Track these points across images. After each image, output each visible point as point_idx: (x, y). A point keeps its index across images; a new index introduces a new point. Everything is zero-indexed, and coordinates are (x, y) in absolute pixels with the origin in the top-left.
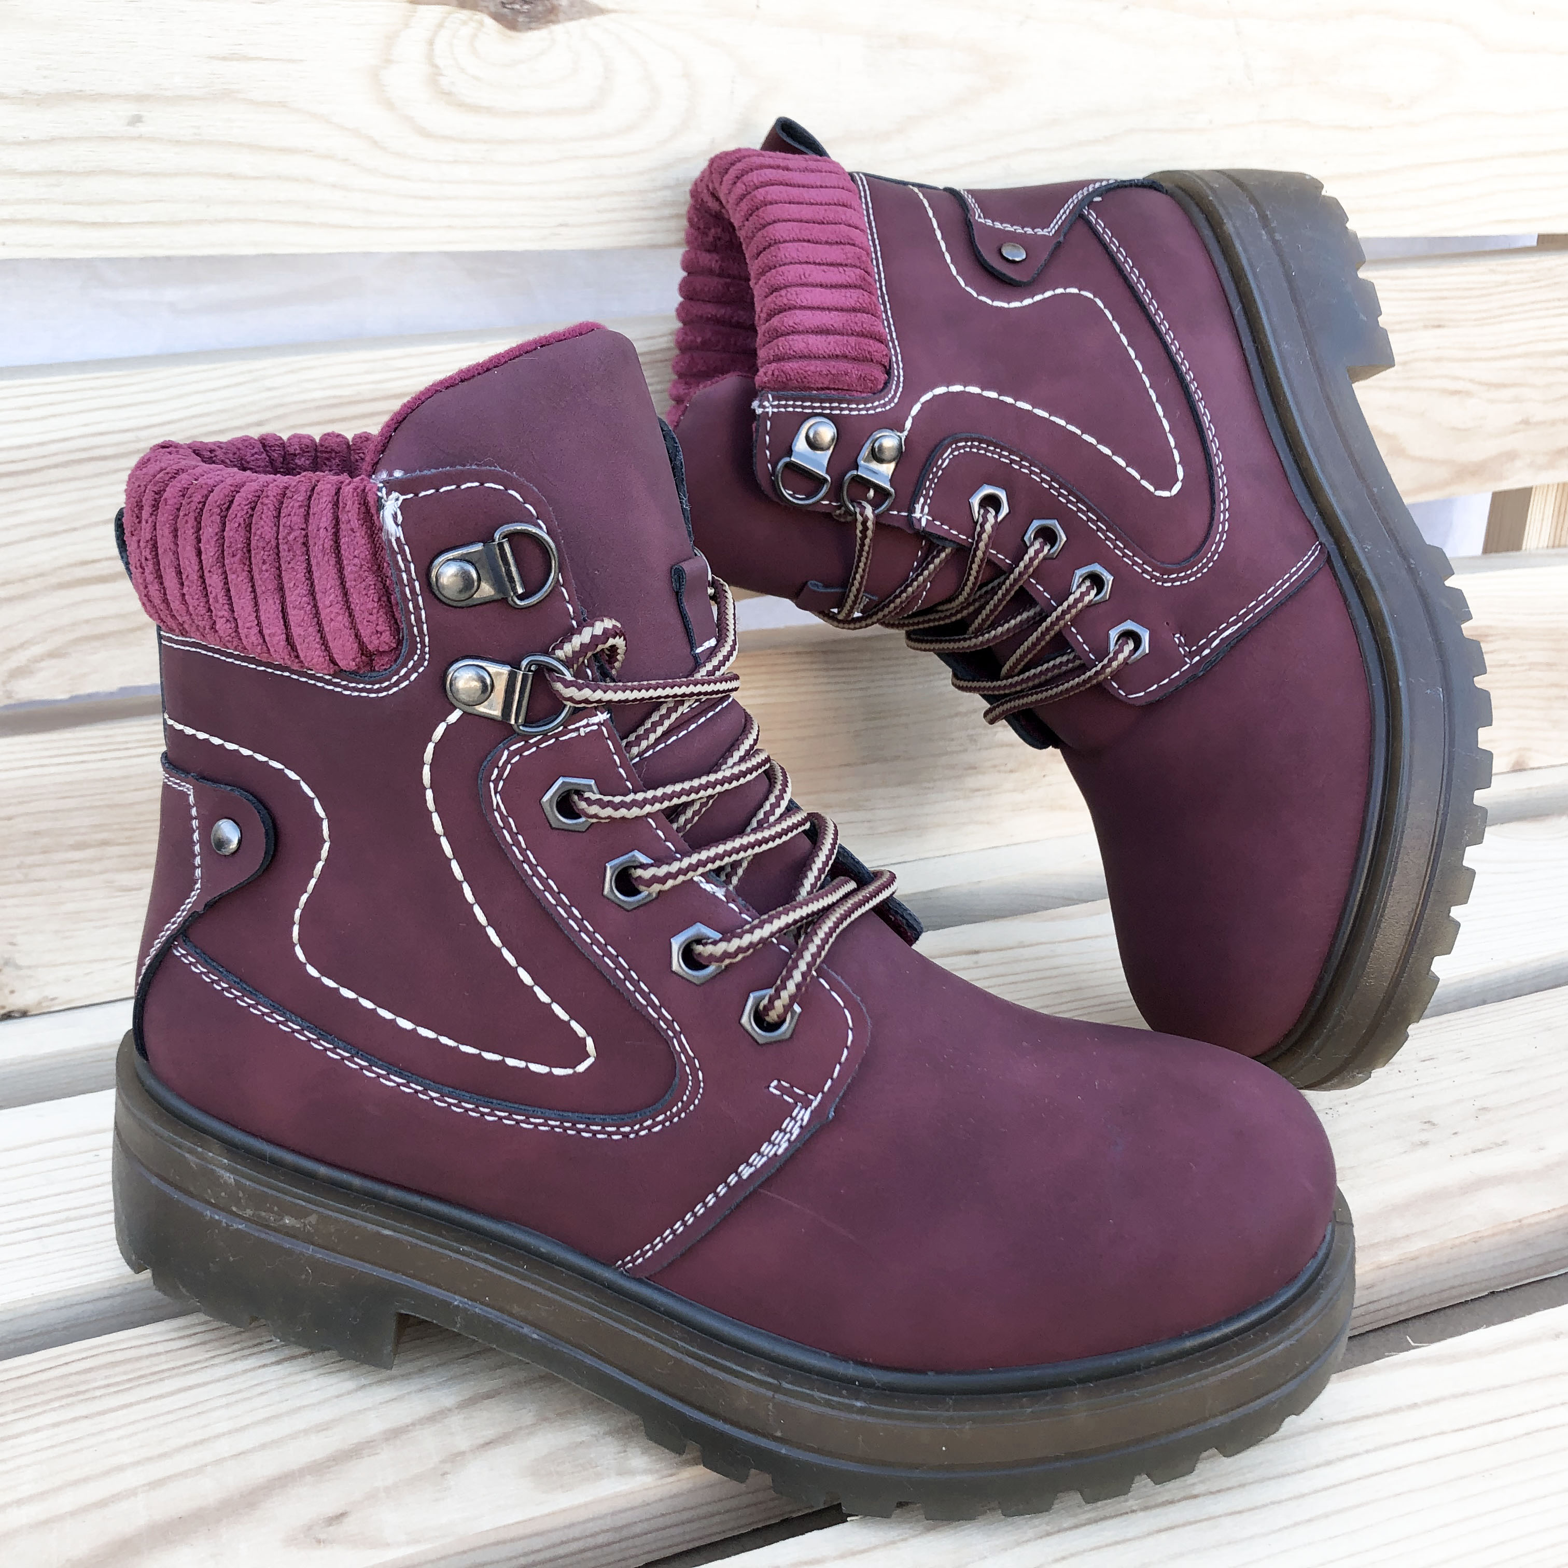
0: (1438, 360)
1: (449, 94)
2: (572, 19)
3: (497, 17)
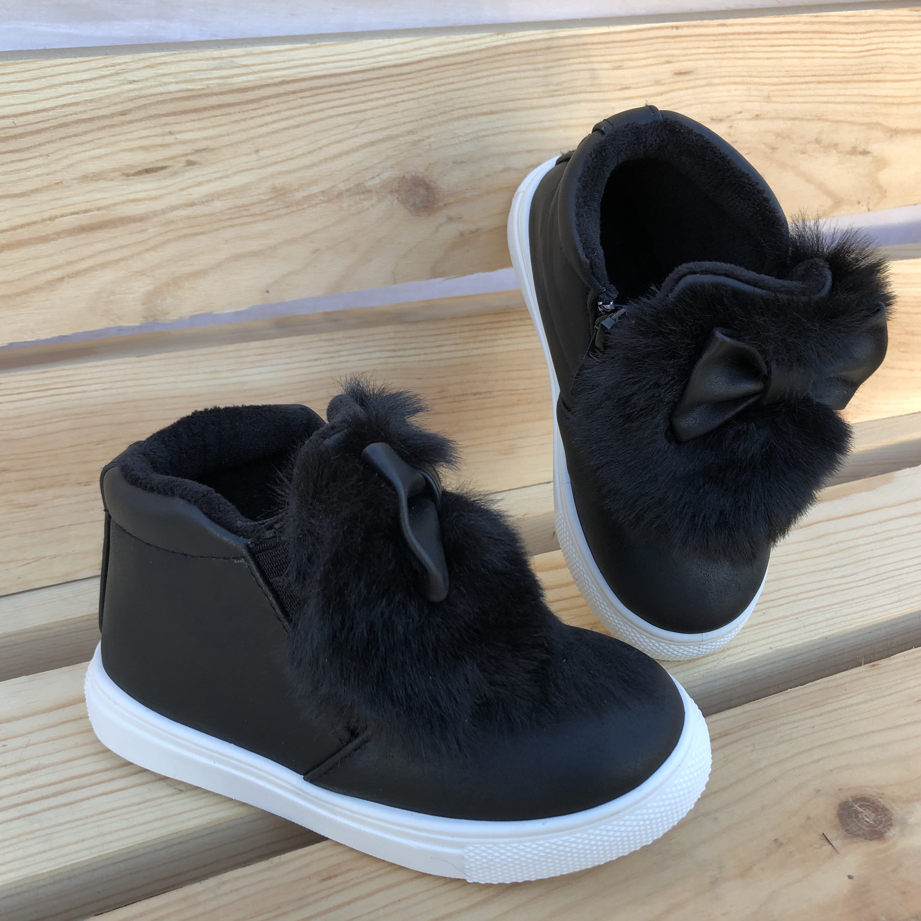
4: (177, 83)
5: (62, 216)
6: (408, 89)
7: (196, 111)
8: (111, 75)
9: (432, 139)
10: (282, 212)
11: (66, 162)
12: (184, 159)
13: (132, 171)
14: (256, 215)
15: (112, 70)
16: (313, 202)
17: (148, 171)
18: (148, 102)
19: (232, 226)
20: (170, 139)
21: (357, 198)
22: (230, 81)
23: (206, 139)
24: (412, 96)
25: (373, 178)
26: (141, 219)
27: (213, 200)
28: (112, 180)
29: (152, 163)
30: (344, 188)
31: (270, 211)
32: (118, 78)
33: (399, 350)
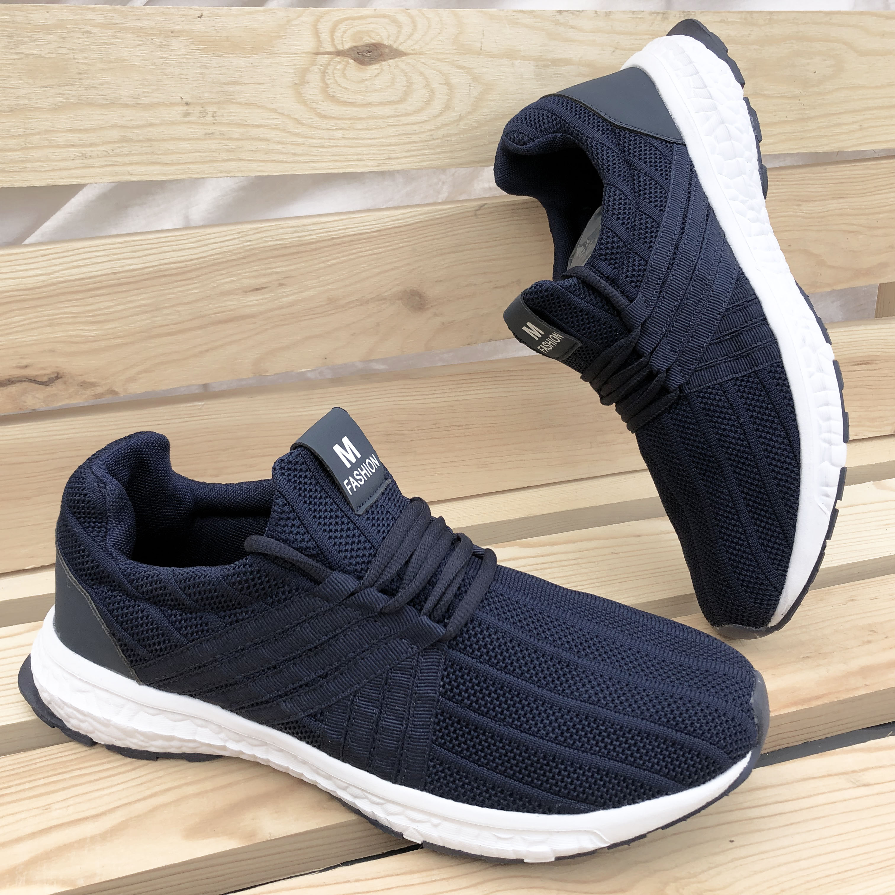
0: (841, 215)
1: (333, 96)
2: (390, 59)
3: (355, 59)
7: (284, 256)
9: (421, 268)
10: (333, 312)
11: (213, 285)
17: (257, 289)
19: (305, 320)
21: (377, 303)
22: (303, 238)
24: (408, 244)
25: (386, 291)
26: (253, 316)
33: (407, 396)
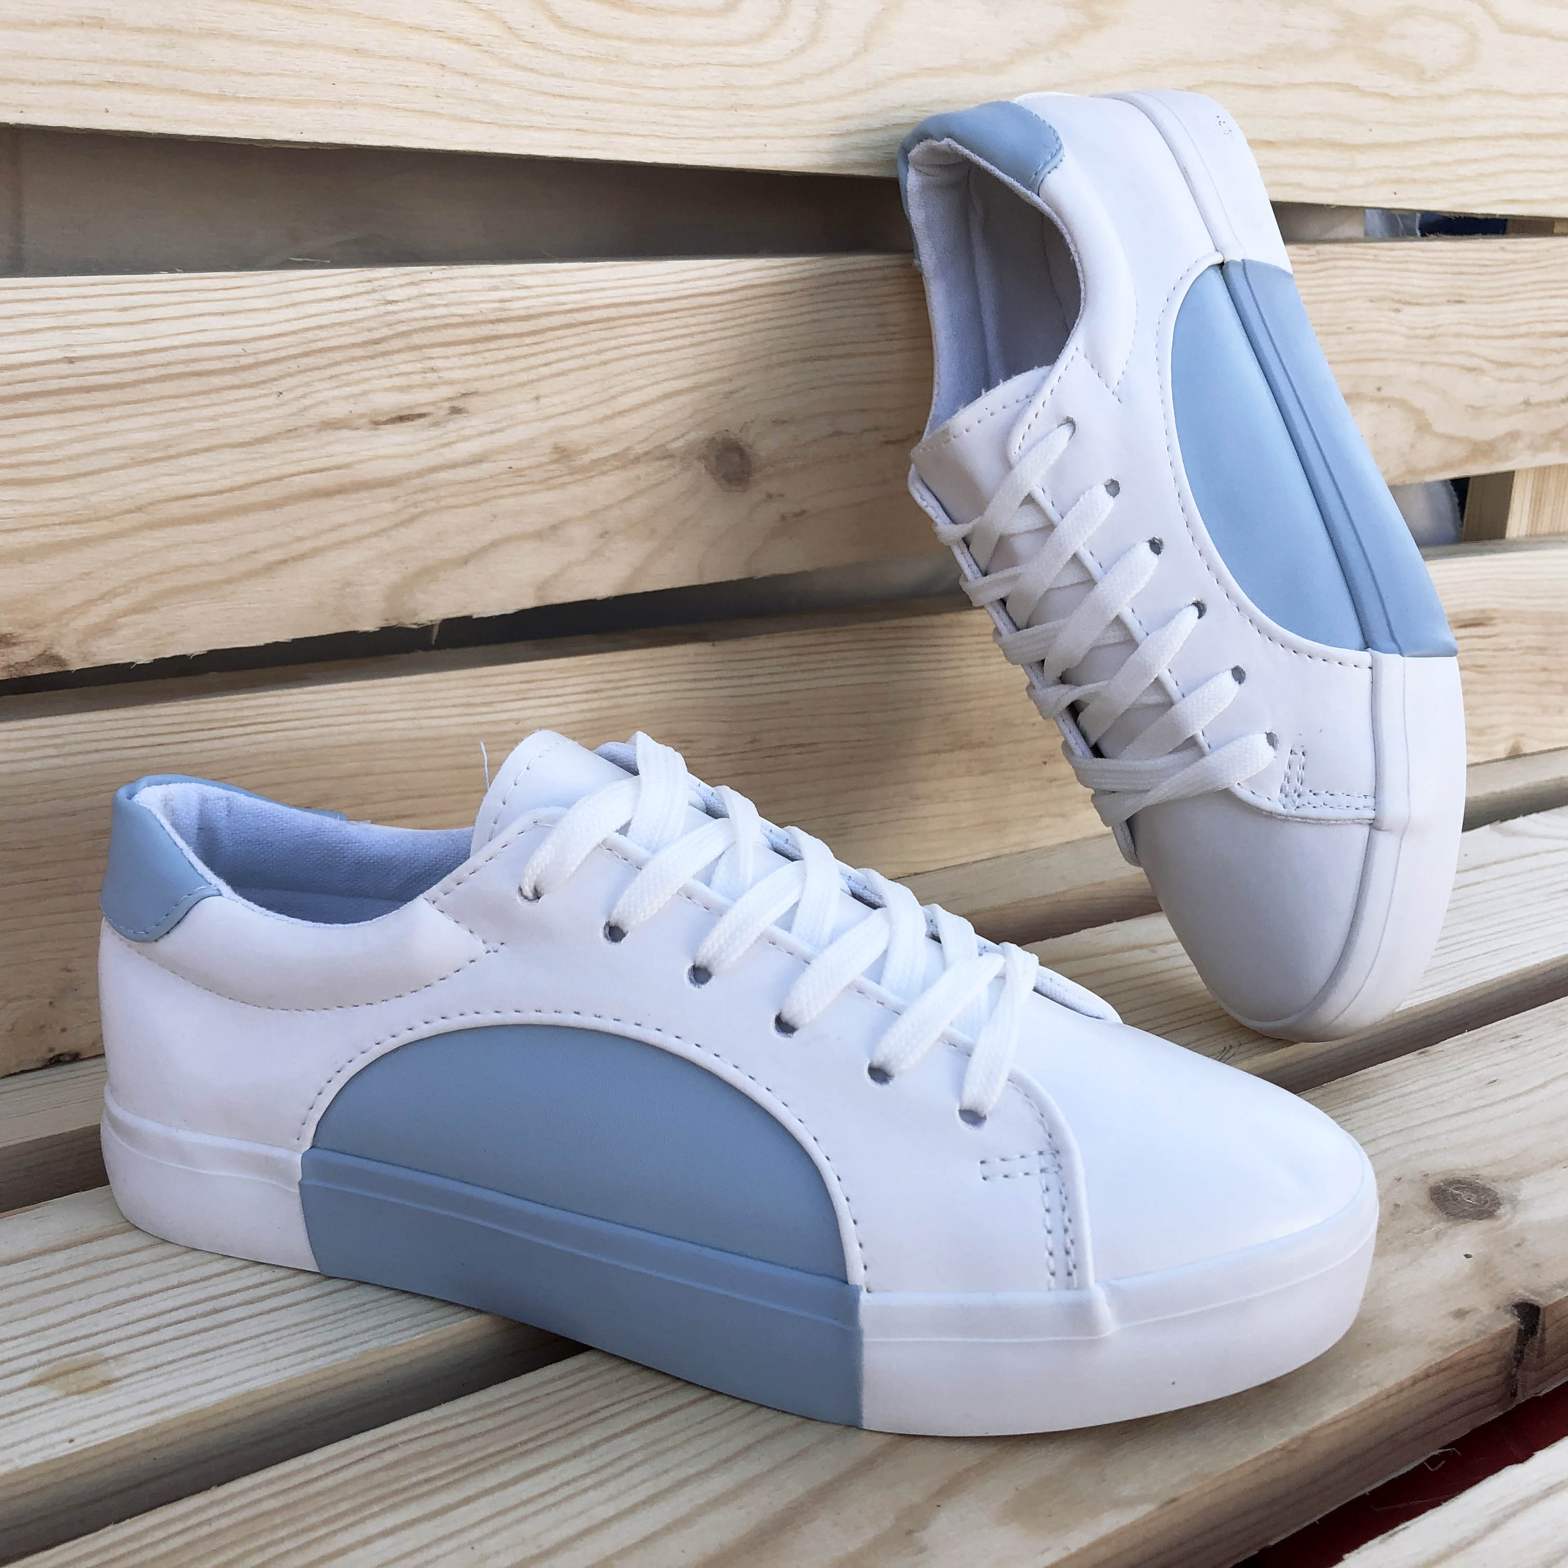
4: (445, 305)
5: (292, 475)
6: (719, 325)
8: (367, 293)
12: (447, 404)
13: (385, 419)
14: (533, 482)
15: (369, 286)
16: (605, 468)
18: (410, 328)
20: (432, 377)
23: (476, 379)
27: (481, 461)
28: (357, 429)
29: (409, 408)
30: (640, 451)
31: (550, 478)
32: (377, 296)
